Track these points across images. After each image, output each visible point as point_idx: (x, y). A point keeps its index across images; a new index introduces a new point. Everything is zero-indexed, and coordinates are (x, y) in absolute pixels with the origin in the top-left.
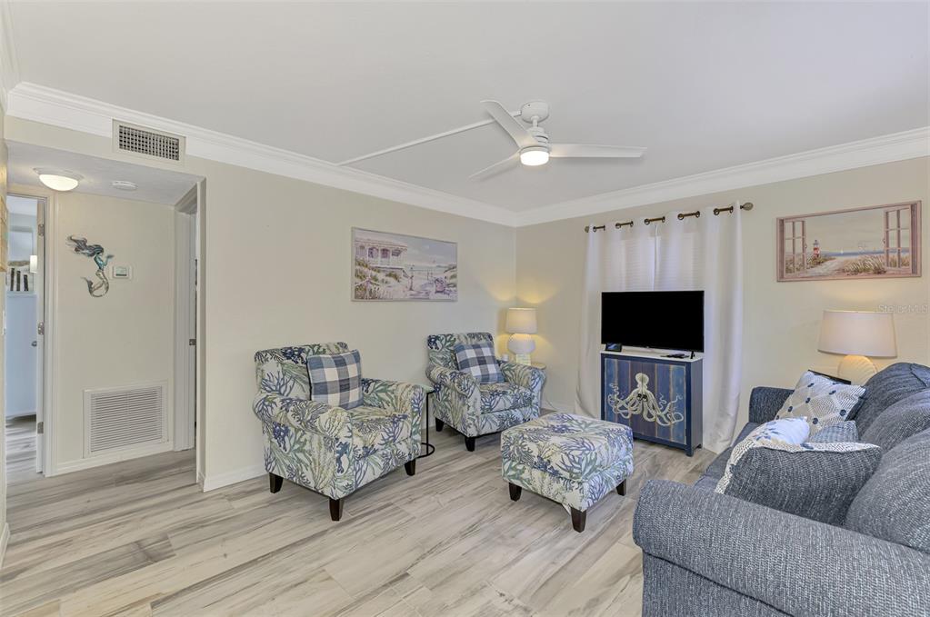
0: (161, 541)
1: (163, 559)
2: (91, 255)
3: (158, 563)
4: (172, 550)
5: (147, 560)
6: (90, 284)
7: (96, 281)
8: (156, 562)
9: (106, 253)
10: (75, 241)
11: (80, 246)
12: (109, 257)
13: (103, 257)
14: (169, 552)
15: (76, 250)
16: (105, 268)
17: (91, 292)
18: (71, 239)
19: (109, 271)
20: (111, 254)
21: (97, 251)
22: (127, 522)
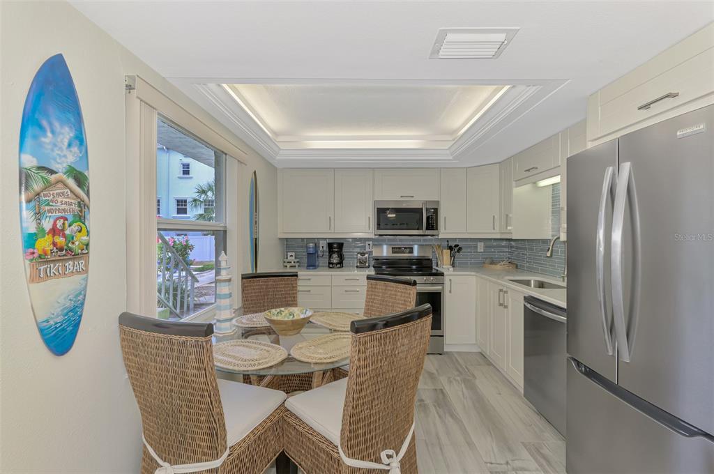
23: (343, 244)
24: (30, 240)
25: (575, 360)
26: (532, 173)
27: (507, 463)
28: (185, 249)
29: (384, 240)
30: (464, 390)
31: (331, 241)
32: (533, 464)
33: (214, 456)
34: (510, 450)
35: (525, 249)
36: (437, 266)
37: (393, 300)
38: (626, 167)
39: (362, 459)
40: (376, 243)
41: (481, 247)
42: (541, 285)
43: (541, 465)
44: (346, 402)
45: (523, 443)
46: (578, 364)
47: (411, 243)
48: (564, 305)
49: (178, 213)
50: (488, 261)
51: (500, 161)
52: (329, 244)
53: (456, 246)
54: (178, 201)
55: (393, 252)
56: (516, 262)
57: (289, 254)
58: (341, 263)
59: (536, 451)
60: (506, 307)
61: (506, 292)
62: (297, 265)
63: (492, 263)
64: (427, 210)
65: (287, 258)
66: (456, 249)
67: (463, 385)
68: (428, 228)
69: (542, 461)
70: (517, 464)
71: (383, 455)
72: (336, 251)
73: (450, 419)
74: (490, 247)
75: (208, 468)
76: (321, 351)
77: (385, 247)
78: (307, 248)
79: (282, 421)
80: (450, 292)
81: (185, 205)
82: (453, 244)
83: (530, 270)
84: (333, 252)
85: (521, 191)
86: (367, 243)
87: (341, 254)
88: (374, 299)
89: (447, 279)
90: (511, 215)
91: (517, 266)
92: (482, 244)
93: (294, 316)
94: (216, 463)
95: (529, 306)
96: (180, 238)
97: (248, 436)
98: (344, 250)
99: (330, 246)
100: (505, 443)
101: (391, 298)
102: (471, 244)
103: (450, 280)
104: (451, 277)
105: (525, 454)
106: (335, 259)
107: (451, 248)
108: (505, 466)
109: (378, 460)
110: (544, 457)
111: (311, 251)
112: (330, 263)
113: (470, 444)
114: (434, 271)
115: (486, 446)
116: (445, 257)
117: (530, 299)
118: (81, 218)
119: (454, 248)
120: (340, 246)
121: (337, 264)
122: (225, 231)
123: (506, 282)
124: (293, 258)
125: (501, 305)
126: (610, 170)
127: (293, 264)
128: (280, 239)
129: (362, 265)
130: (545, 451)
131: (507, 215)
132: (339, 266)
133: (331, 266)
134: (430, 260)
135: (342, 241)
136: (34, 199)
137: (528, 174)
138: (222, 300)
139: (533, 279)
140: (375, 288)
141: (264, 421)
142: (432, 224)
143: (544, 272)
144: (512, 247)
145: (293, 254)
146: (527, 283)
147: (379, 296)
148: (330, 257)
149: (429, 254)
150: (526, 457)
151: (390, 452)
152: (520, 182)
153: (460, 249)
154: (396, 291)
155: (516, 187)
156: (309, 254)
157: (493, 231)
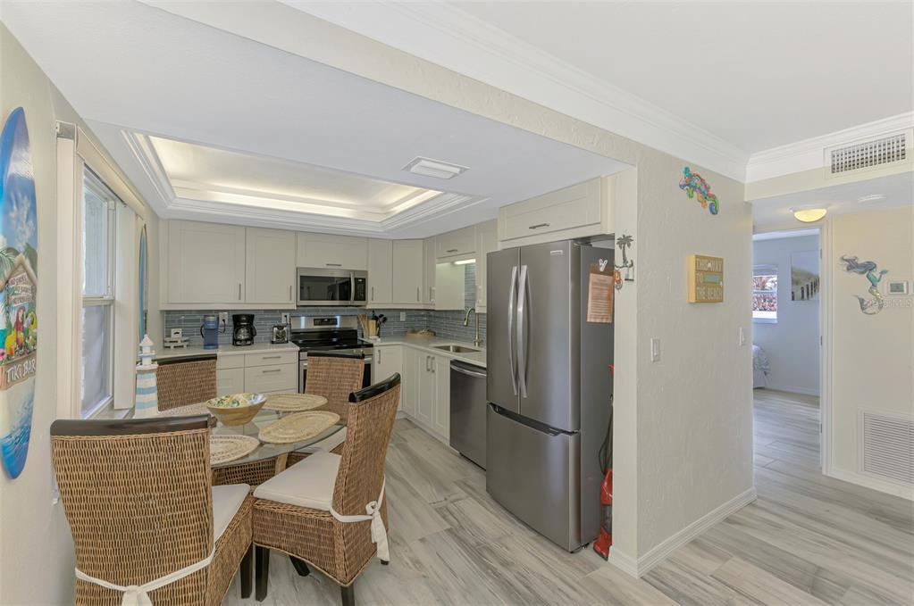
0: (840, 585)
1: (819, 597)
2: (863, 273)
3: (812, 597)
4: (837, 600)
5: (809, 586)
6: (862, 301)
7: (868, 298)
8: (812, 594)
9: (879, 269)
10: (846, 260)
11: (852, 265)
12: (883, 272)
13: (876, 274)
14: (832, 598)
15: (848, 269)
16: (879, 284)
17: (863, 309)
18: (843, 259)
19: (883, 288)
20: (886, 268)
21: (868, 268)
22: (835, 548)
23: (253, 316)
25: (492, 404)
26: (453, 254)
27: (446, 499)
29: (304, 311)
30: (400, 453)
31: (236, 313)
32: (463, 494)
33: (201, 556)
34: (446, 489)
35: (442, 318)
36: (363, 337)
37: (339, 375)
38: (525, 268)
39: (354, 514)
40: (294, 314)
41: (403, 317)
42: (458, 350)
43: (468, 493)
44: (341, 465)
45: (455, 482)
46: (494, 406)
47: (334, 314)
48: (485, 366)
50: (410, 329)
51: (423, 237)
52: (234, 316)
53: (381, 316)
55: (315, 325)
56: (433, 330)
57: (173, 331)
58: (250, 339)
59: (464, 484)
60: (433, 371)
61: (433, 358)
62: (185, 344)
63: (414, 332)
64: (356, 279)
65: (170, 336)
66: (381, 319)
67: (398, 450)
68: (356, 299)
69: (469, 490)
70: (453, 497)
71: (368, 507)
72: (244, 325)
73: (394, 480)
74: (411, 316)
75: (195, 570)
76: (291, 431)
77: (303, 319)
79: (254, 510)
80: (379, 362)
82: (377, 314)
83: (446, 337)
84: (241, 327)
85: (442, 267)
86: (283, 314)
87: (251, 329)
88: (317, 376)
89: (376, 350)
90: (434, 288)
91: (435, 335)
92: (404, 313)
93: (239, 404)
94: (206, 562)
95: (453, 367)
97: (226, 532)
98: (255, 322)
99: (236, 319)
100: (442, 486)
101: (337, 373)
102: (395, 314)
103: (379, 351)
104: (380, 348)
105: (457, 489)
106: (243, 334)
107: (376, 318)
108: (445, 502)
109: (365, 513)
110: (469, 486)
111: (211, 326)
112: (236, 340)
113: (415, 495)
114: (359, 343)
115: (428, 492)
116: (371, 328)
117: (454, 362)
118: (33, 307)
119: (380, 318)
120: (250, 318)
121: (246, 340)
123: (431, 348)
124: (180, 336)
125: (428, 370)
126: (515, 269)
127: (179, 343)
128: (162, 311)
129: (280, 339)
130: (470, 483)
131: (431, 290)
132: (249, 343)
133: (238, 343)
134: (356, 331)
135: (252, 313)
137: (450, 254)
138: (147, 396)
139: (452, 344)
140: (318, 365)
141: (237, 515)
142: (361, 295)
143: (458, 338)
144: (430, 316)
145: (180, 330)
146: (447, 348)
147: (322, 373)
148: (236, 332)
149: (354, 325)
150: (459, 492)
151: (373, 503)
152: (442, 259)
153: (385, 319)
154: (342, 366)
155: (439, 263)
157: (416, 302)
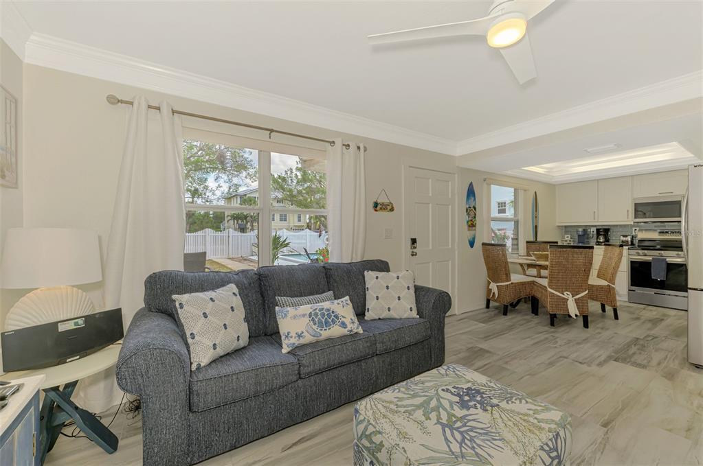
24: (468, 222)
28: (504, 239)
31: (598, 228)
33: (507, 281)
40: (640, 228)
49: (499, 213)
54: (499, 204)
57: (566, 236)
58: (606, 242)
62: (572, 243)
65: (565, 238)
72: (603, 234)
75: (505, 284)
78: (577, 231)
81: (505, 206)
84: (601, 235)
87: (607, 237)
96: (500, 232)
98: (610, 234)
99: (598, 231)
106: (602, 239)
111: (581, 233)
112: (597, 242)
118: (475, 217)
120: (607, 231)
121: (603, 243)
122: (518, 221)
124: (569, 238)
127: (569, 242)
128: (559, 226)
135: (608, 228)
136: (468, 214)
145: (569, 236)
148: (597, 237)
156: (579, 236)
